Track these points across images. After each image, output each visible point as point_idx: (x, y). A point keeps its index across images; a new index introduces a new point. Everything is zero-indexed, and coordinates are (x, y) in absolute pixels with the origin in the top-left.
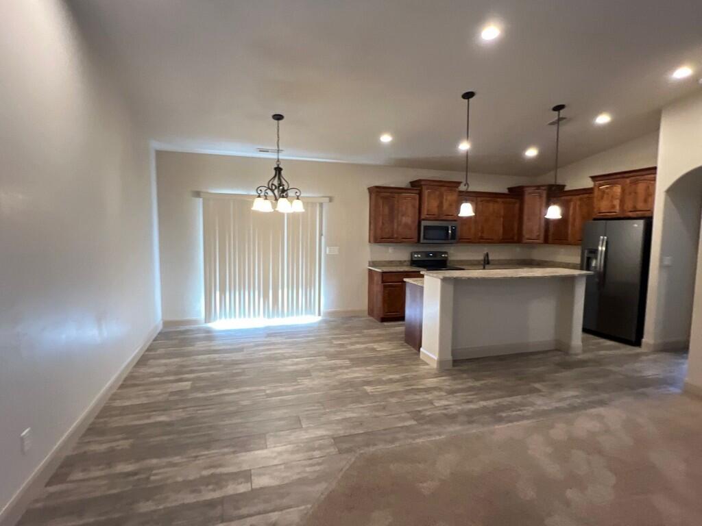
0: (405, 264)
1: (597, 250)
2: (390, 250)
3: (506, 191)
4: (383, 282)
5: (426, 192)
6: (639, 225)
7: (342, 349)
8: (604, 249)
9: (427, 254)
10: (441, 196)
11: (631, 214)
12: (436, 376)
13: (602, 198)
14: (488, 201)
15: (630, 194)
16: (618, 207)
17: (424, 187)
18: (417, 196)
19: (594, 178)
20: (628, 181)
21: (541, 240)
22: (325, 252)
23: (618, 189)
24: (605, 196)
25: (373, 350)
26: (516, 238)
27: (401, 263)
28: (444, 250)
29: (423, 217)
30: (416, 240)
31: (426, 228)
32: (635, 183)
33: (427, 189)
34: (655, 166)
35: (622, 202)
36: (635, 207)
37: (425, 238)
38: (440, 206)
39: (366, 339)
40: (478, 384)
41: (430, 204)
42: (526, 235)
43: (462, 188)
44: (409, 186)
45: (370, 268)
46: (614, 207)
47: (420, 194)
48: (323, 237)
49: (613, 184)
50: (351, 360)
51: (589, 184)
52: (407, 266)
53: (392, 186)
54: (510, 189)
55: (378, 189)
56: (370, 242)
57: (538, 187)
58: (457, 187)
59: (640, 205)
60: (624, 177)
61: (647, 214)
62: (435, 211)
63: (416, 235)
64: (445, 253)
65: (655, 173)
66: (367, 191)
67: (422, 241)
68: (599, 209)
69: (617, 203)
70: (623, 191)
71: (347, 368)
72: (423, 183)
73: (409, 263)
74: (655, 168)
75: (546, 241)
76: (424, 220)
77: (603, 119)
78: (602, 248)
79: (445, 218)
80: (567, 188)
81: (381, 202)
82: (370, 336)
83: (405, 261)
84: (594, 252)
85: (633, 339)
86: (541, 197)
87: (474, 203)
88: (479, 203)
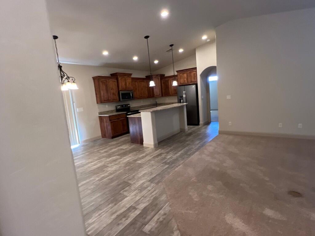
0: (114, 111)
1: (183, 96)
2: (107, 106)
3: (145, 77)
4: (110, 120)
5: (119, 79)
6: (194, 86)
7: (109, 153)
8: (185, 96)
9: (122, 106)
10: (125, 80)
11: (190, 83)
12: (156, 150)
13: (181, 78)
14: (141, 82)
15: (189, 76)
16: (186, 81)
17: (119, 76)
18: (116, 80)
19: (177, 71)
20: (188, 72)
21: (161, 96)
22: (77, 111)
23: (185, 75)
24: (182, 78)
25: (121, 149)
26: (152, 96)
27: (112, 111)
28: (128, 103)
29: (120, 90)
30: (118, 100)
31: (122, 94)
32: (190, 73)
33: (120, 77)
34: (195, 67)
35: (187, 79)
36: (191, 81)
37: (122, 99)
38: (126, 84)
39: (114, 147)
40: (172, 148)
41: (122, 84)
42: (155, 94)
43: (133, 76)
44: (110, 76)
45: (100, 115)
46: (185, 81)
47: (117, 79)
48: (74, 104)
49: (184, 74)
50: (118, 155)
51: (176, 73)
52: (115, 112)
53: (103, 76)
54: (146, 76)
55: (99, 78)
56: (97, 103)
57: (157, 75)
58: (131, 76)
59: (193, 80)
60: (186, 71)
61: (196, 83)
62: (124, 87)
63: (118, 98)
64: (129, 104)
65: (196, 69)
66: (92, 79)
67: (121, 100)
68: (180, 82)
69: (186, 79)
70: (187, 76)
71: (121, 158)
72: (118, 74)
73: (115, 111)
74: (196, 68)
75: (162, 96)
76: (121, 91)
77: (181, 51)
78: (184, 96)
79: (128, 89)
80: (166, 76)
81: (101, 83)
82: (114, 145)
83: (114, 110)
84: (182, 97)
85: (197, 123)
86: (158, 79)
87: (137, 83)
88: (138, 82)
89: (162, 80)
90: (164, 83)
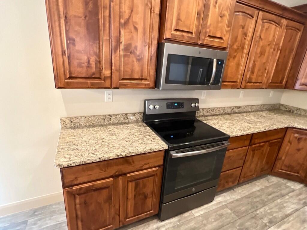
28: (193, 97)
29: (167, 34)
30: (152, 84)
31: (170, 56)
38: (203, 14)
42: (301, 78)
52: (137, 122)
62: (193, 25)
73: (140, 117)
76: (169, 40)
79: (207, 41)
83: (134, 114)
87: (254, 20)
88: (260, 21)
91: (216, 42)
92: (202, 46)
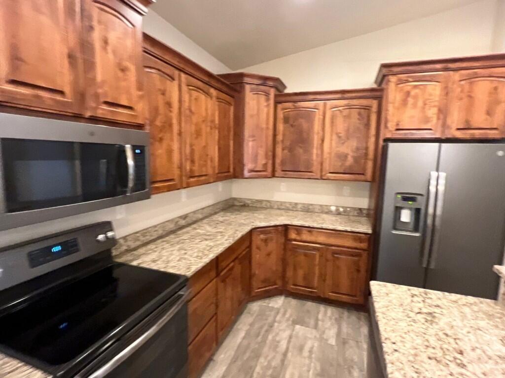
11: (458, 134)
13: (404, 102)
16: (434, 122)
19: (380, 67)
20: (456, 76)
21: (268, 172)
24: (411, 101)
32: (473, 80)
35: (443, 112)
42: (248, 163)
46: (427, 120)
49: (425, 83)
59: (480, 119)
60: (446, 69)
61: (491, 136)
68: (399, 123)
69: (432, 112)
70: (447, 92)
75: (273, 175)
79: (103, 111)
84: (413, 197)
86: (268, 100)
88: (184, 87)
89: (280, 106)
90: (286, 120)
91: (122, 115)
92: (94, 120)
